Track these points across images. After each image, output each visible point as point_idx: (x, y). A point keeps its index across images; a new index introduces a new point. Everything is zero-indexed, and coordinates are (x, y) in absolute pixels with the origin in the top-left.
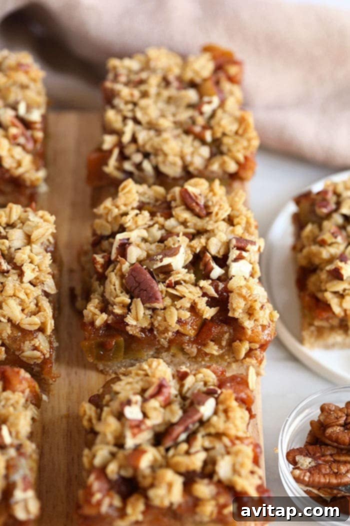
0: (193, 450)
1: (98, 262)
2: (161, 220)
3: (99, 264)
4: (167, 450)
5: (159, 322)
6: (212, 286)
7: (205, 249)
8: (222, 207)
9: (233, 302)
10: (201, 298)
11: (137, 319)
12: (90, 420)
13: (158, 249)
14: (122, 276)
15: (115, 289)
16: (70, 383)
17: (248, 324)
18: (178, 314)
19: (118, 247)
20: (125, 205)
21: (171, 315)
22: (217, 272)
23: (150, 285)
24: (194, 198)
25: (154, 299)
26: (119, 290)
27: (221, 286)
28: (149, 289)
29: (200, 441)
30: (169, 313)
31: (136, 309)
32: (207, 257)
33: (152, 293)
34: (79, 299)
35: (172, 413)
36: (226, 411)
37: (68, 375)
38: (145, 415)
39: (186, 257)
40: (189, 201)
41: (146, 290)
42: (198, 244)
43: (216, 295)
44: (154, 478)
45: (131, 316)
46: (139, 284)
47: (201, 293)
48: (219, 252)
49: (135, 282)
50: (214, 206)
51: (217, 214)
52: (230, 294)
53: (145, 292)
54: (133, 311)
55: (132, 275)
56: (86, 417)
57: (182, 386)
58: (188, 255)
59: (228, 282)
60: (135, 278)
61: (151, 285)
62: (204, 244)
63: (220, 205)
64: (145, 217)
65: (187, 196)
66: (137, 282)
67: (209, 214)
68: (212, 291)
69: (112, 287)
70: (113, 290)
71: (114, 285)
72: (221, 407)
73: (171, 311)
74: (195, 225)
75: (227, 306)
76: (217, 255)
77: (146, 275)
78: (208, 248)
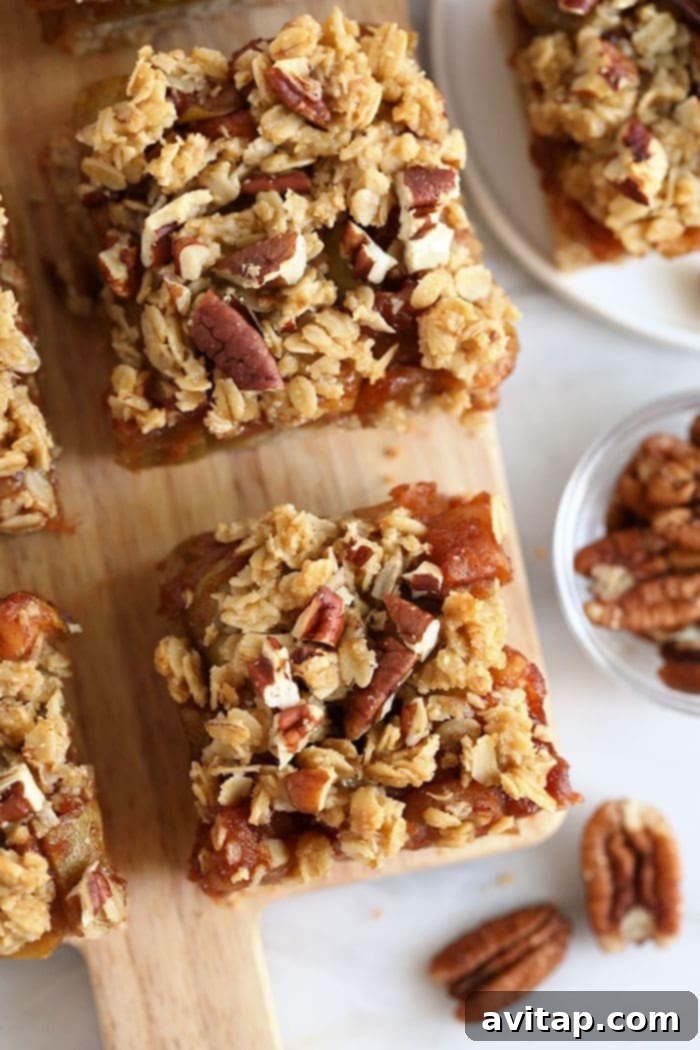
0: (412, 740)
1: (116, 281)
2: (233, 146)
3: (120, 285)
4: (361, 745)
5: (277, 409)
6: (378, 309)
7: (346, 218)
8: (364, 98)
9: (430, 344)
10: (360, 344)
11: (231, 416)
12: (184, 685)
13: (242, 228)
14: (179, 318)
15: (169, 350)
16: (97, 500)
17: (466, 372)
18: (317, 389)
19: (155, 244)
20: (148, 129)
21: (303, 396)
22: (381, 262)
23: (248, 349)
24: (299, 87)
25: (263, 380)
26: (179, 352)
27: (397, 304)
28: (248, 358)
29: (424, 714)
30: (298, 392)
31: (227, 400)
32: (353, 235)
33: (256, 367)
34: (72, 291)
35: (358, 662)
36: (463, 631)
37: (89, 480)
38: (304, 688)
39: (310, 249)
40: (292, 97)
41: (241, 361)
42: (328, 210)
43: (390, 330)
44: (346, 810)
45: (217, 413)
46: (224, 344)
47: (355, 332)
48: (377, 217)
49: (212, 340)
50: (345, 98)
51: (356, 116)
52: (418, 319)
53: (241, 365)
54: (221, 401)
55: (201, 323)
56: (175, 682)
57: (359, 573)
58: (314, 243)
59: (411, 293)
60: (211, 330)
61: (251, 347)
62: (343, 208)
63: (360, 94)
64: (197, 150)
65: (285, 88)
66: (218, 340)
67: (337, 117)
68: (379, 322)
69: (163, 347)
70: (167, 354)
71: (166, 342)
72: (452, 627)
73: (300, 389)
74: (310, 146)
75: (417, 347)
76: (374, 224)
77: (234, 324)
78: (352, 213)
